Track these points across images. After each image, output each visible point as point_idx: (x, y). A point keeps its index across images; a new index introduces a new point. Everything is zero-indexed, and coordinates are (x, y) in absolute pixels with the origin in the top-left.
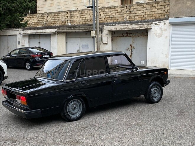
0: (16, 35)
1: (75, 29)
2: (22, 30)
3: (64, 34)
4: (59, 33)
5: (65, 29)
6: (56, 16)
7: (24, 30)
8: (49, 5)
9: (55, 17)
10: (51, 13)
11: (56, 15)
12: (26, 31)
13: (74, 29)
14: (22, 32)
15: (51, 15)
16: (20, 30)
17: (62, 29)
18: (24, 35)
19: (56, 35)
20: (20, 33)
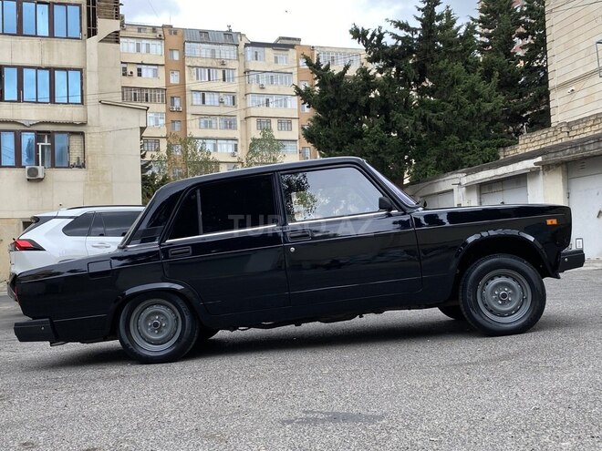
0: (452, 190)
1: (587, 148)
2: (464, 174)
3: (560, 168)
4: (546, 167)
5: (561, 153)
6: (591, 126)
7: (468, 173)
8: (582, 102)
9: (588, 130)
10: (576, 122)
11: (591, 123)
12: (473, 176)
13: (584, 150)
14: (466, 179)
15: (577, 127)
16: (461, 175)
17: (553, 155)
18: (469, 188)
19: (541, 176)
20: (460, 184)
